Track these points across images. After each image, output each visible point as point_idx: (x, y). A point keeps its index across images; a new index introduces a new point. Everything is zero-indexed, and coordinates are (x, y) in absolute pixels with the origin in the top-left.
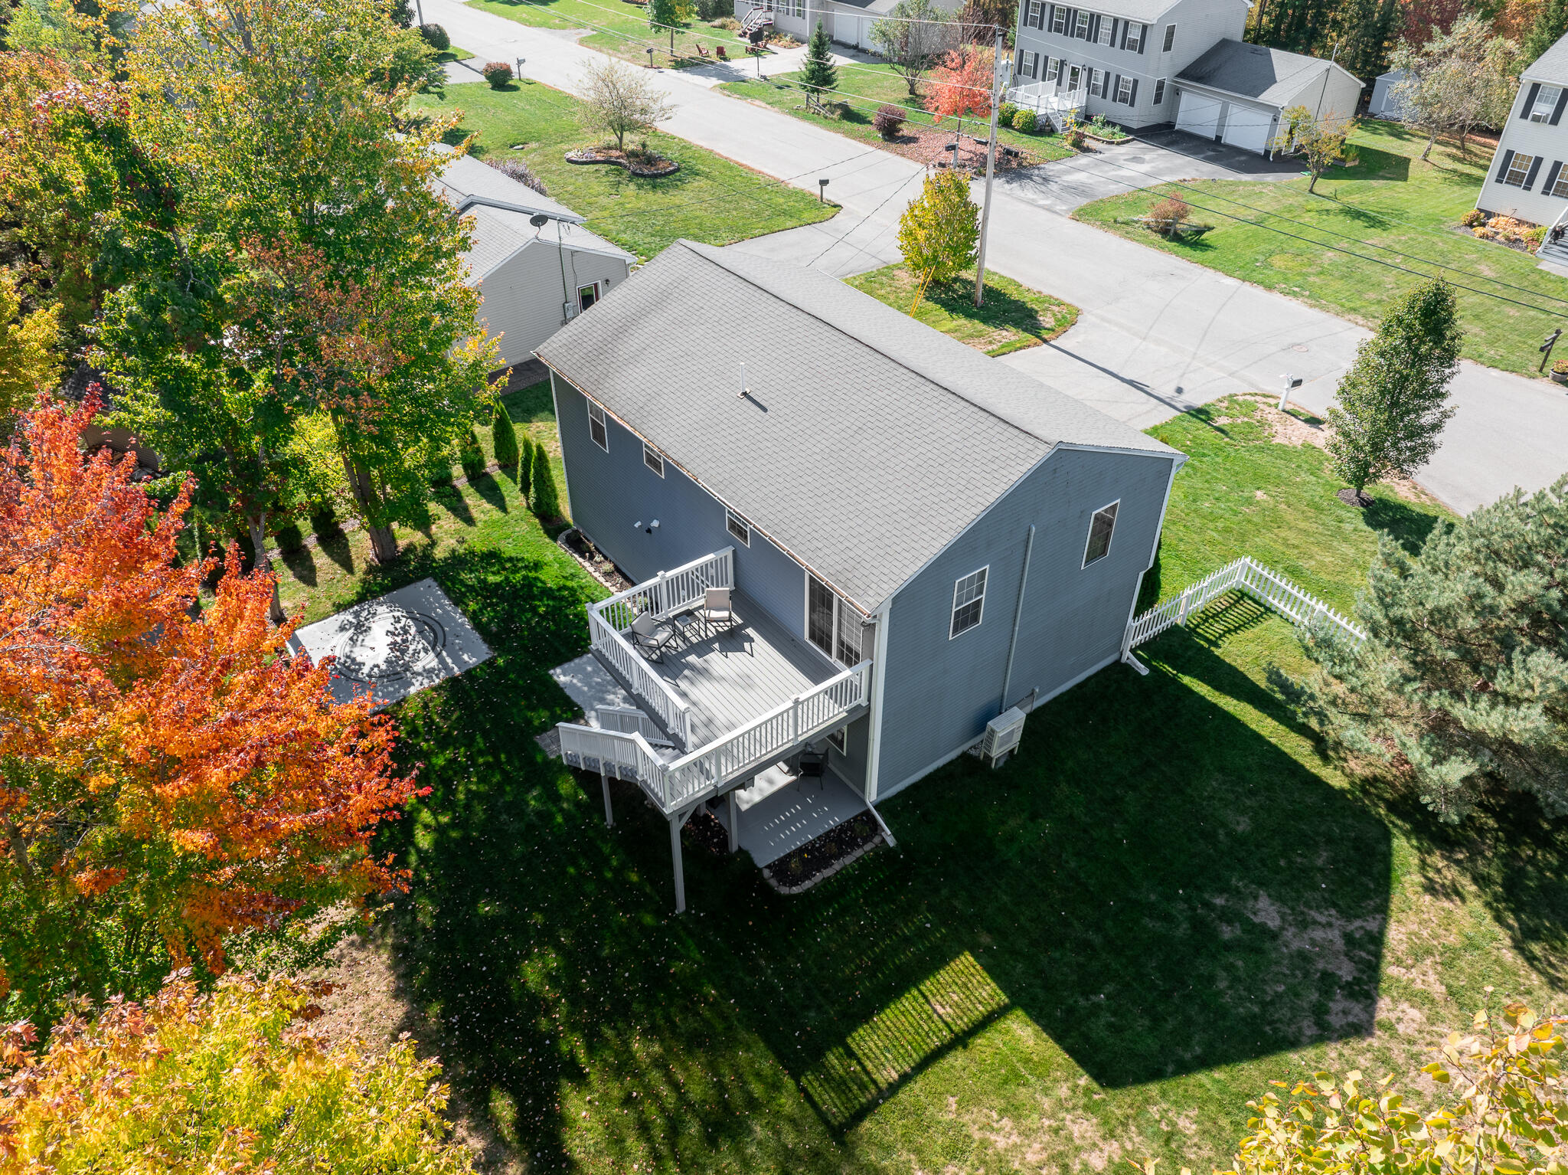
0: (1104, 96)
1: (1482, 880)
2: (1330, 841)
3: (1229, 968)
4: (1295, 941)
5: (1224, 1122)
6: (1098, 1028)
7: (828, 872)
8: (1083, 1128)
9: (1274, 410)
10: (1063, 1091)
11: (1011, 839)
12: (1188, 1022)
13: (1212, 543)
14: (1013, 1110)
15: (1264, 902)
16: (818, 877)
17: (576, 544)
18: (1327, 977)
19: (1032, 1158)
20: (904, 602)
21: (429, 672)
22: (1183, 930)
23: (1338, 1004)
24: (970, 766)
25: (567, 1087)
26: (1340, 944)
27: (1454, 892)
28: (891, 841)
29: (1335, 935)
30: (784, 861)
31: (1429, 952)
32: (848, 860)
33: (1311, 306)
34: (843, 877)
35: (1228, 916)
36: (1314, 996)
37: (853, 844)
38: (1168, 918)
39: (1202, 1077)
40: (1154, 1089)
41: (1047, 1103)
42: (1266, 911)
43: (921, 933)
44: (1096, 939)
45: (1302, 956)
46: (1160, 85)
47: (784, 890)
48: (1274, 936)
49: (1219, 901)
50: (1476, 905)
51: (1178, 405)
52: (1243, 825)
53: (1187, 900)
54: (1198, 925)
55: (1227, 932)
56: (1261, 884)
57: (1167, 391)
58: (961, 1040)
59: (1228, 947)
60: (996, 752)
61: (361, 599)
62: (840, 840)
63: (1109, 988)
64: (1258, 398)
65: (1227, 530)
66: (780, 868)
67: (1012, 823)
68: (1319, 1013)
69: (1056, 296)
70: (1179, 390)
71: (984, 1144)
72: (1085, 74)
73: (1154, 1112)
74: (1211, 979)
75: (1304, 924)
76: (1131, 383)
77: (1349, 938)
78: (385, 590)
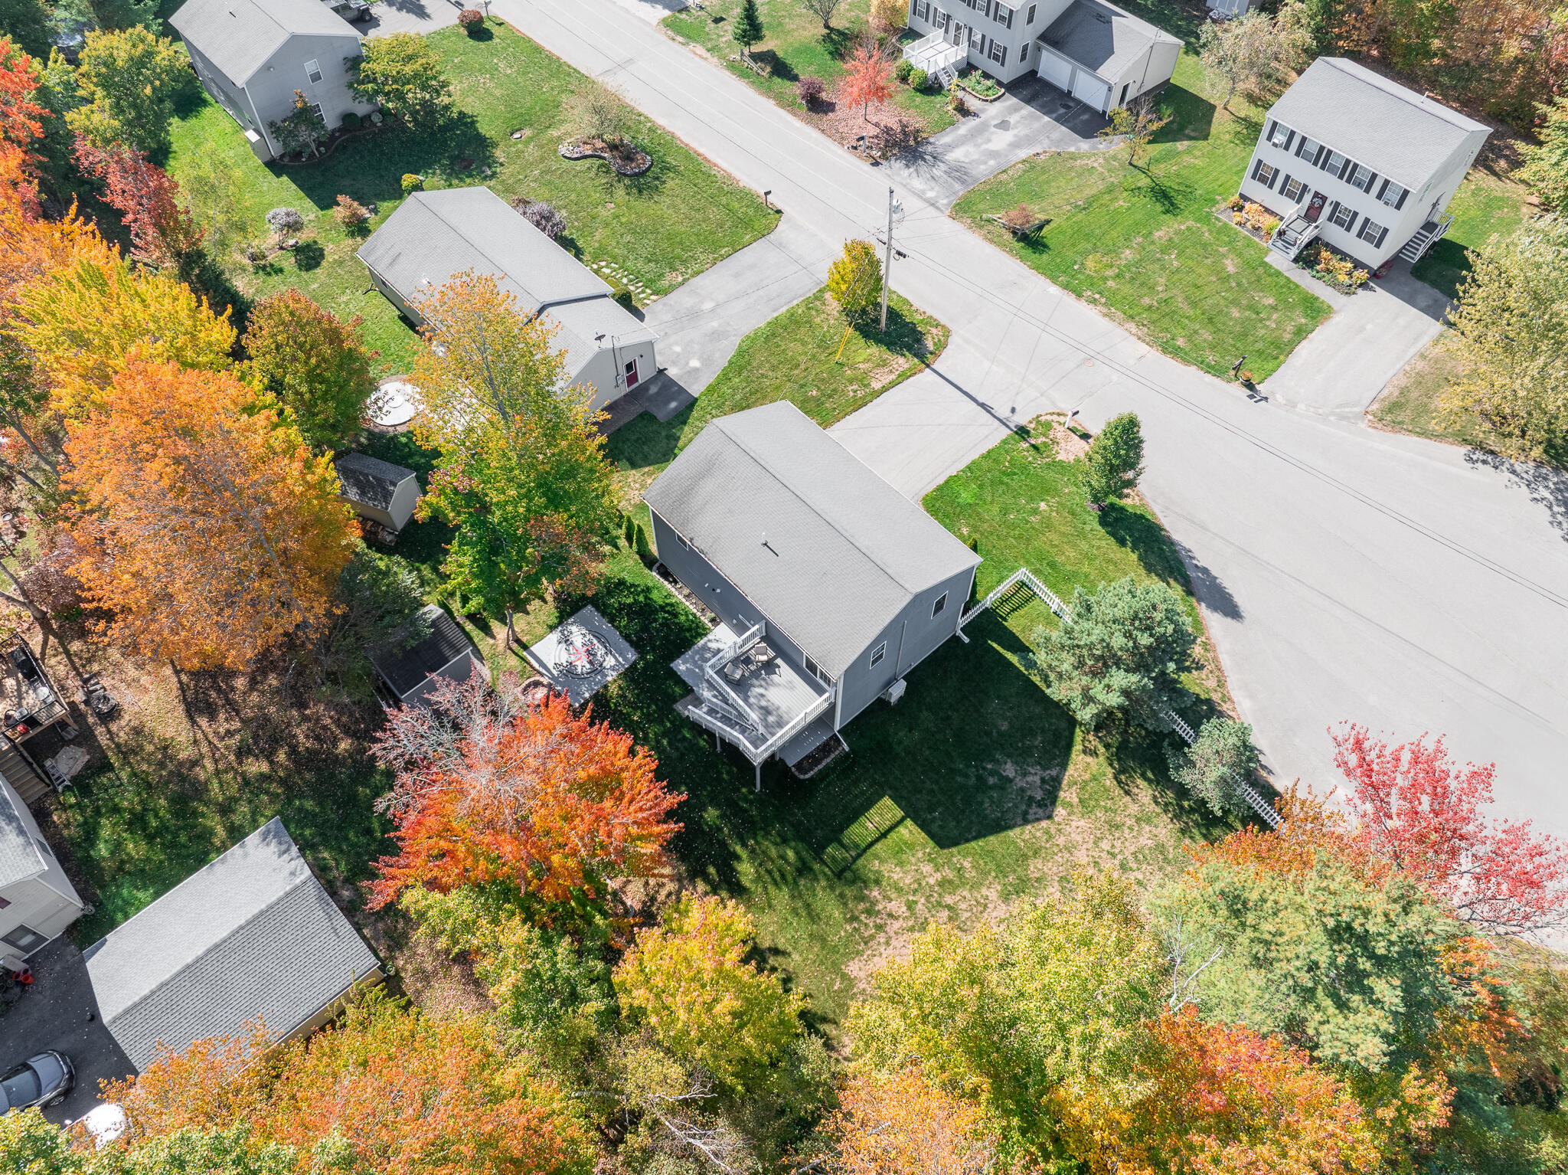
0: (982, 52)
1: (1107, 746)
2: (1043, 731)
3: (991, 798)
4: (1020, 783)
5: (981, 862)
6: (935, 828)
7: (820, 767)
8: (927, 868)
9: (1062, 429)
10: (920, 855)
11: (900, 742)
12: (971, 822)
13: (1010, 547)
14: (900, 864)
15: (1009, 766)
16: (816, 769)
17: (665, 574)
18: (1031, 798)
19: (907, 882)
20: (849, 673)
21: (613, 668)
22: (973, 781)
23: (1034, 809)
24: (881, 704)
25: (735, 864)
26: (1039, 782)
27: (1094, 753)
28: (847, 749)
29: (1037, 779)
30: (800, 763)
31: (1075, 783)
32: (829, 760)
33: (1105, 315)
34: (827, 767)
35: (993, 773)
36: (1024, 807)
37: (830, 752)
38: (966, 776)
39: (973, 844)
40: (954, 850)
41: (913, 860)
42: (1009, 770)
43: (863, 793)
44: (936, 788)
45: (1022, 790)
46: (1025, 48)
47: (802, 777)
48: (1011, 781)
49: (989, 766)
50: (1101, 759)
51: (1012, 426)
52: (1004, 726)
53: (976, 767)
54: (979, 778)
55: (991, 781)
56: (1009, 756)
57: (1003, 412)
58: (884, 835)
59: (991, 788)
60: (893, 700)
61: (560, 623)
62: (825, 749)
63: (940, 809)
64: (1055, 417)
65: (1021, 536)
66: (799, 765)
67: (901, 734)
68: (1025, 813)
69: (935, 316)
70: (1013, 410)
71: (889, 878)
72: (967, 31)
73: (955, 860)
74: (982, 803)
75: (1025, 775)
76: (983, 405)
77: (1043, 780)
78: (570, 615)
